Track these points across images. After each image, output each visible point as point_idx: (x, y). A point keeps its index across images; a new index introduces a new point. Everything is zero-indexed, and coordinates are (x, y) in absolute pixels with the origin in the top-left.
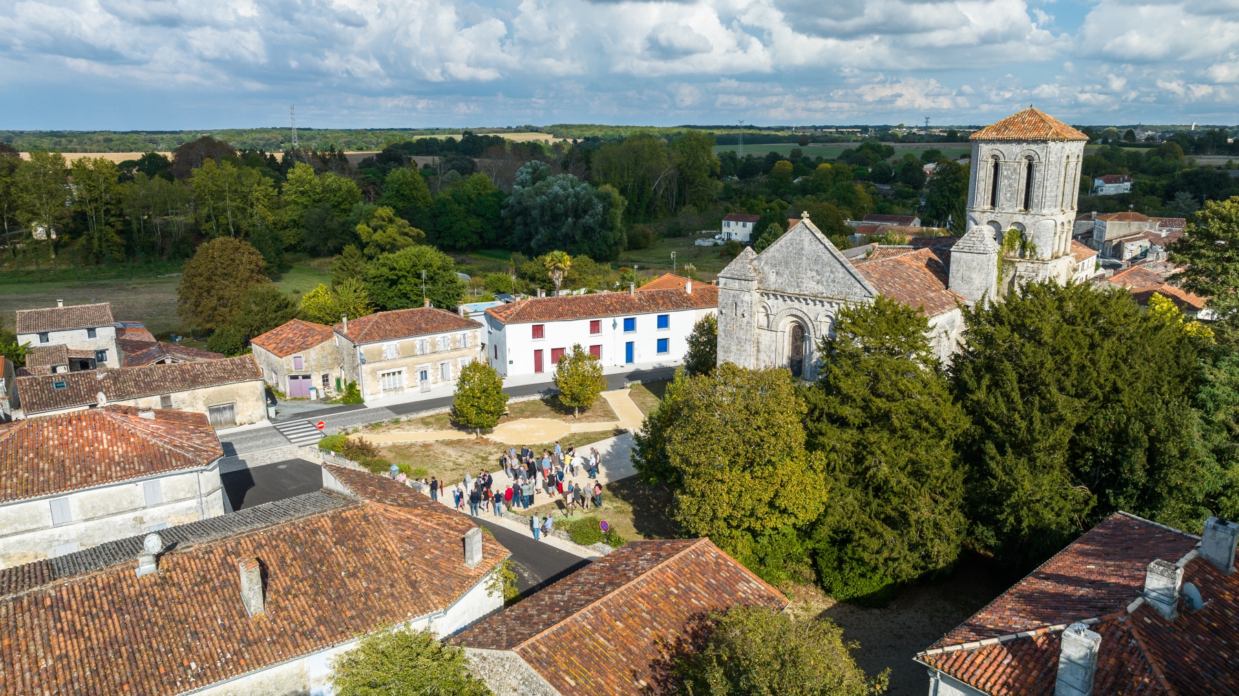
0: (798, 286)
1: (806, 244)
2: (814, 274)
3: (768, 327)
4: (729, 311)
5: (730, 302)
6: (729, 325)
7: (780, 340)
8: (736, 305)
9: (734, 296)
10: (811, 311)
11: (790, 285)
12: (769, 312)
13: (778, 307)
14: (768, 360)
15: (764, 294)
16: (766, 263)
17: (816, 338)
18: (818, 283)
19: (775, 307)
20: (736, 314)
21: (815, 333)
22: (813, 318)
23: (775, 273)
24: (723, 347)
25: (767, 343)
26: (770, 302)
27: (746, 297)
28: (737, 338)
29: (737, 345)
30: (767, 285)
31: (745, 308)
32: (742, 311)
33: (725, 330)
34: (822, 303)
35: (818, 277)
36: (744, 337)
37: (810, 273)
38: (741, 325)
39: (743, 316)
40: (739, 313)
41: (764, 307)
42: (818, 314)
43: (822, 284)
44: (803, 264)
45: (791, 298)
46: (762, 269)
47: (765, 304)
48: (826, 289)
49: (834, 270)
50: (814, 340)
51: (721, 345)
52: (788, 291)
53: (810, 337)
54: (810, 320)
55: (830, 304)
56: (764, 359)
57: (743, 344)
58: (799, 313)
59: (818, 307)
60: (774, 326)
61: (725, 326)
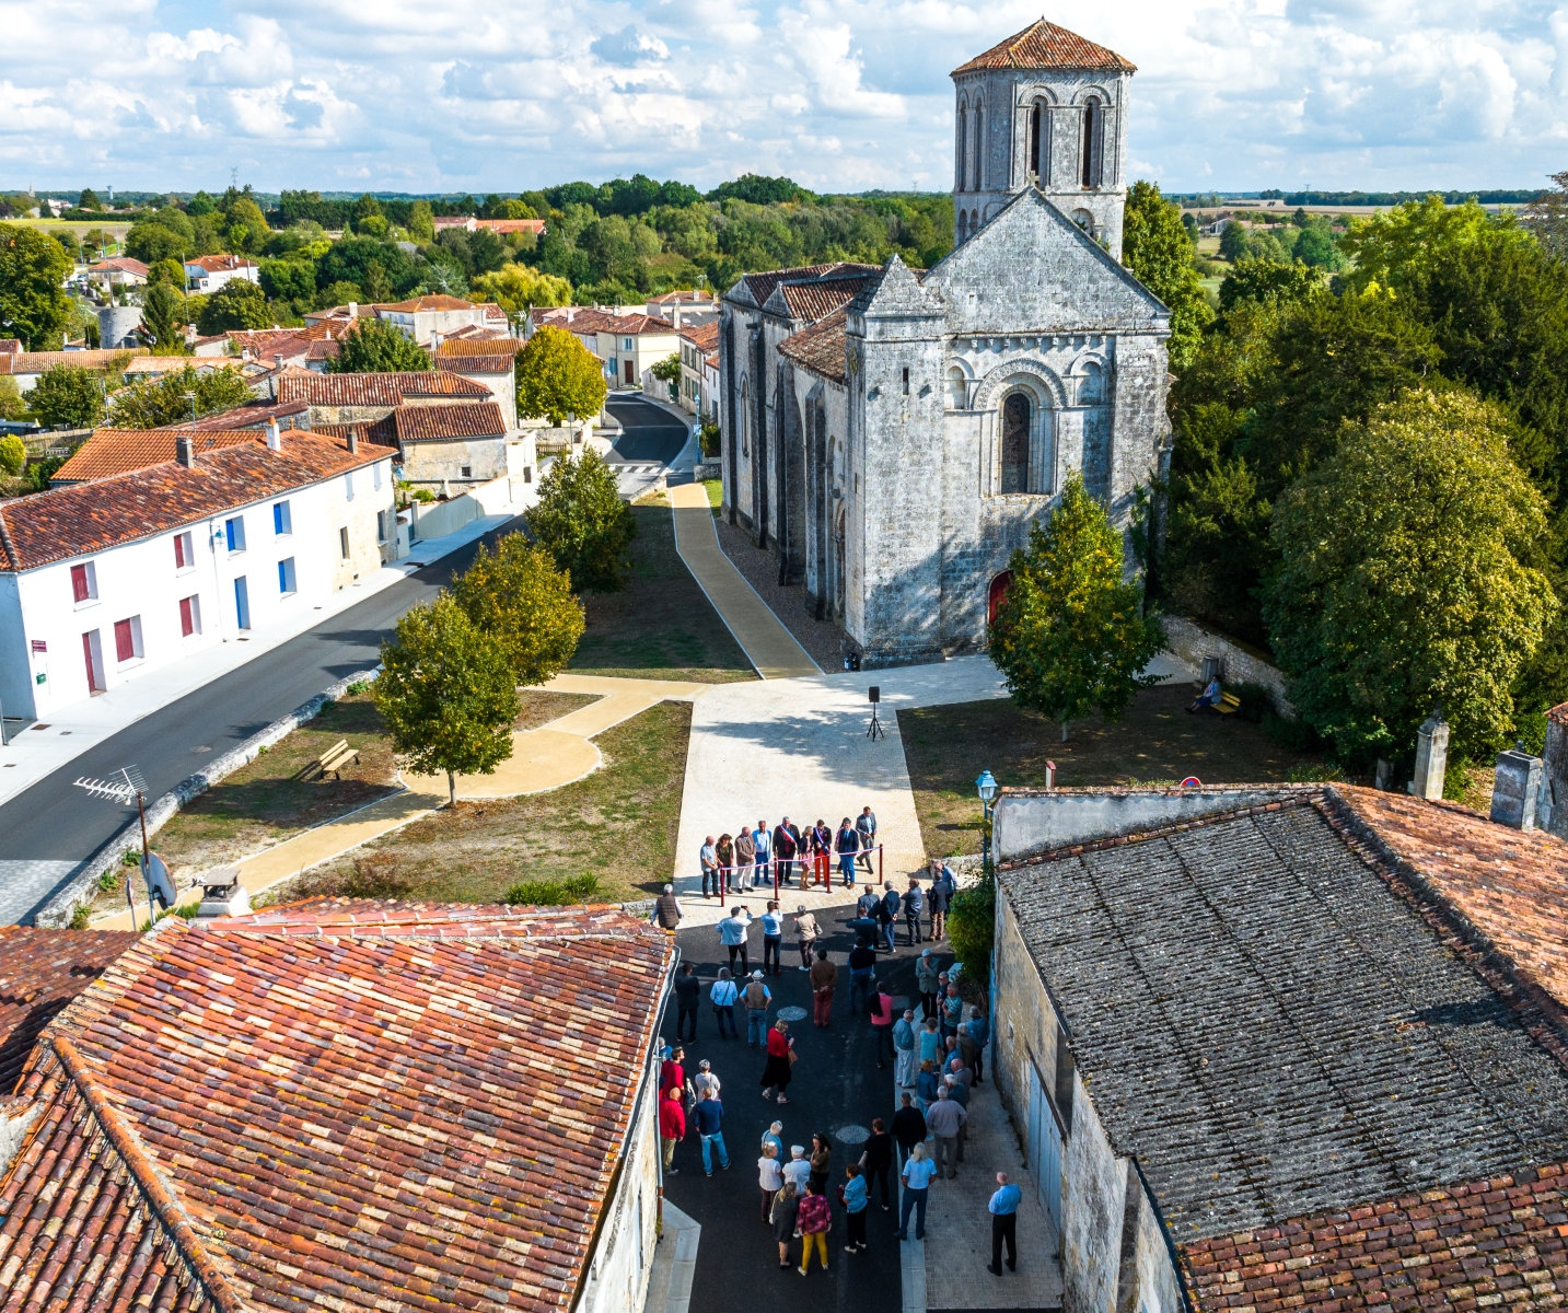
0: (1026, 318)
1: (1040, 233)
2: (1058, 288)
3: (965, 407)
4: (891, 388)
5: (893, 368)
6: (891, 417)
7: (986, 429)
8: (906, 372)
9: (902, 355)
10: (1056, 359)
11: (1008, 317)
12: (967, 377)
13: (986, 364)
14: (964, 473)
15: (958, 341)
16: (957, 280)
17: (1067, 409)
18: (1065, 305)
19: (981, 364)
20: (906, 392)
21: (1064, 400)
22: (1060, 373)
23: (975, 299)
24: (880, 464)
25: (962, 440)
26: (969, 356)
27: (930, 351)
28: (912, 440)
29: (911, 454)
30: (957, 326)
31: (929, 375)
32: (921, 382)
33: (883, 429)
34: (1081, 340)
35: (1066, 294)
36: (927, 436)
37: (1048, 289)
38: (919, 412)
39: (925, 390)
40: (914, 388)
41: (956, 368)
42: (1070, 364)
43: (1074, 306)
44: (1036, 273)
45: (1017, 341)
46: (948, 292)
47: (957, 364)
48: (1082, 314)
49: (1096, 275)
50: (1063, 416)
51: (875, 461)
52: (1005, 330)
53: (1051, 410)
54: (1053, 376)
55: (1097, 340)
56: (957, 473)
57: (924, 449)
58: (1030, 369)
59: (1069, 349)
60: (977, 402)
61: (884, 420)
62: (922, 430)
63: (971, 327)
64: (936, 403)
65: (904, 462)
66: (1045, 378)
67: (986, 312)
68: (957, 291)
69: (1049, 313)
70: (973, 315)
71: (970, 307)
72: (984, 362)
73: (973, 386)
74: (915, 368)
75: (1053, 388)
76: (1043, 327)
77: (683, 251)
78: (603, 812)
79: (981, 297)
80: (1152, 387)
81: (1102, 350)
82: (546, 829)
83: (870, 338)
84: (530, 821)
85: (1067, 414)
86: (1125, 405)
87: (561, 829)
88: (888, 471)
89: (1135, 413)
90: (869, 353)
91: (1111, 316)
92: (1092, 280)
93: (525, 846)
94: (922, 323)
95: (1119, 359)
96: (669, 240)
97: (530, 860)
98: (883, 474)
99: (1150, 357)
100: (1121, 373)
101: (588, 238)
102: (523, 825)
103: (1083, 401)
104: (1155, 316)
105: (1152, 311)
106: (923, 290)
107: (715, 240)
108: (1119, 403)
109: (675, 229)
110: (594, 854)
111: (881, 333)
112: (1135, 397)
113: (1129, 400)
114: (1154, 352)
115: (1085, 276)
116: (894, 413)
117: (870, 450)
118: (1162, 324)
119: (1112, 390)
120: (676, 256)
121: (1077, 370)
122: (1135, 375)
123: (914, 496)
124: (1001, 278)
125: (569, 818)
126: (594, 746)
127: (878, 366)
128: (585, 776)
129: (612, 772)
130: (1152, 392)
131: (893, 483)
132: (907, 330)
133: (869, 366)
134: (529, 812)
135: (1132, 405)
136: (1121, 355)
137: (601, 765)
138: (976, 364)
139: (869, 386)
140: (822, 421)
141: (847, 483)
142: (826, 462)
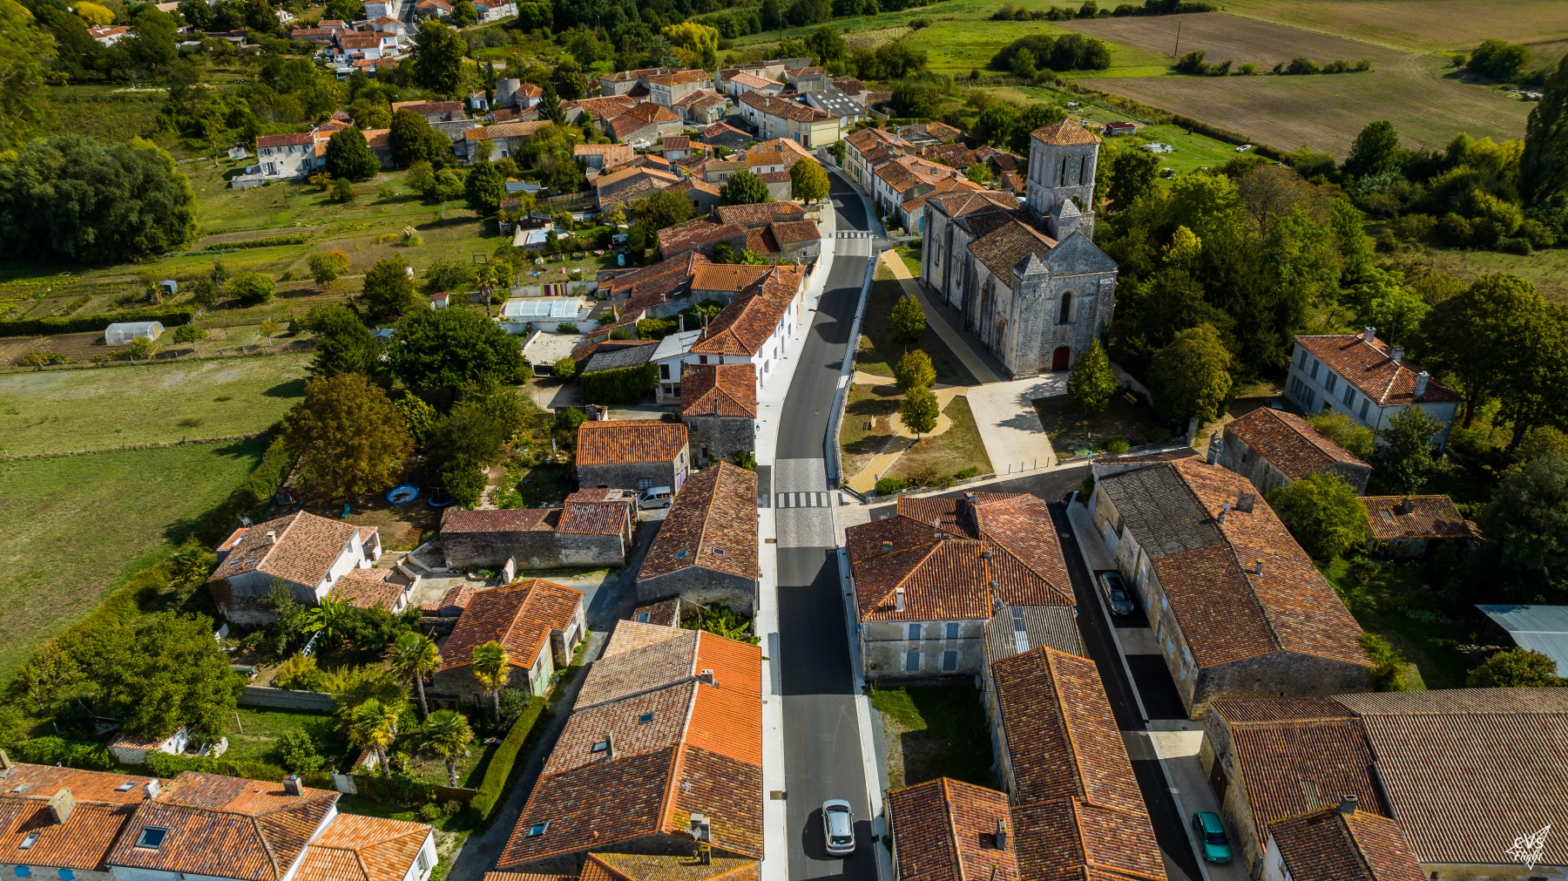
1: (1079, 245)
2: (1083, 261)
3: (1051, 298)
4: (1030, 296)
5: (1031, 290)
7: (1056, 305)
8: (1035, 291)
9: (1034, 286)
11: (1067, 271)
12: (1053, 289)
13: (1059, 285)
14: (1048, 318)
15: (1051, 279)
16: (1052, 261)
19: (1057, 285)
20: (1034, 297)
24: (1024, 319)
27: (1043, 284)
28: (1034, 311)
29: (1034, 315)
30: (1051, 274)
31: (1042, 291)
32: (1039, 293)
33: (1026, 308)
37: (1080, 261)
38: (1038, 302)
39: (1040, 296)
40: (1037, 296)
41: (1050, 287)
44: (1077, 256)
46: (1049, 264)
47: (1050, 285)
48: (1090, 268)
52: (1066, 275)
56: (1046, 318)
58: (1073, 285)
60: (1055, 297)
63: (1055, 274)
64: (1043, 299)
65: (1032, 318)
67: (1061, 269)
70: (1056, 271)
71: (1056, 268)
73: (1055, 292)
74: (1038, 289)
82: (950, 448)
83: (1025, 282)
84: (943, 446)
87: (954, 449)
88: (1027, 321)
90: (1024, 286)
94: (1041, 276)
98: (1025, 322)
106: (1042, 265)
110: (966, 456)
111: (1028, 280)
116: (1030, 303)
117: (1022, 315)
124: (1066, 259)
125: (954, 444)
126: (944, 415)
127: (1026, 290)
128: (948, 428)
129: (955, 426)
132: (1036, 278)
133: (1024, 290)
134: (940, 442)
137: (950, 423)
139: (1023, 296)
140: (994, 288)
141: (1008, 317)
142: (994, 301)
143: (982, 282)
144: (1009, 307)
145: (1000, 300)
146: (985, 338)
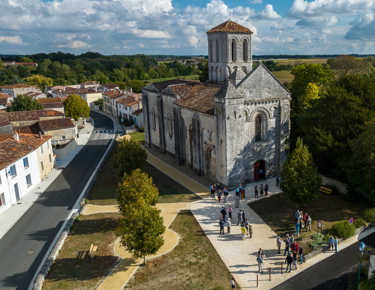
0: (260, 96)
1: (263, 75)
2: (267, 89)
3: (247, 120)
4: (232, 117)
5: (232, 111)
6: (232, 124)
7: (252, 126)
8: (235, 112)
9: (234, 108)
10: (268, 106)
11: (256, 97)
12: (248, 112)
13: (252, 109)
14: (248, 137)
15: (246, 103)
16: (245, 88)
17: (270, 119)
18: (269, 93)
19: (251, 109)
20: (235, 118)
21: (270, 117)
22: (268, 110)
23: (249, 92)
24: (230, 137)
25: (247, 128)
26: (248, 107)
27: (240, 107)
28: (237, 130)
29: (237, 134)
30: (245, 99)
31: (241, 113)
32: (239, 115)
33: (230, 128)
34: (273, 102)
35: (269, 90)
36: (240, 129)
37: (265, 89)
38: (239, 123)
39: (240, 117)
40: (237, 116)
41: (245, 111)
42: (270, 107)
43: (271, 93)
44: (262, 85)
45: (259, 103)
46: (243, 91)
47: (246, 109)
48: (272, 95)
49: (275, 85)
50: (269, 120)
51: (228, 136)
52: (256, 100)
53: (266, 119)
54: (267, 111)
55: (276, 101)
56: (246, 137)
57: (240, 132)
58: (262, 109)
59: (271, 104)
60: (250, 119)
61: (230, 125)
62: (239, 127)
63: (248, 100)
64: (242, 120)
65: (235, 136)
66: (265, 111)
67: (252, 95)
68: (245, 90)
69: (266, 95)
70: (248, 96)
71: (248, 95)
72: (252, 108)
73: (249, 115)
74: (237, 111)
75: (267, 114)
76: (264, 99)
77: (75, 70)
78: (193, 256)
79: (250, 92)
80: (288, 112)
81: (278, 103)
82: (181, 267)
83: (226, 104)
84: (174, 265)
85: (270, 120)
86: (283, 117)
87: (187, 266)
88: (232, 138)
89: (285, 119)
90: (226, 108)
91: (278, 95)
92: (274, 87)
93: (181, 276)
94: (239, 99)
95: (281, 106)
96: (71, 67)
97: (188, 282)
98: (231, 140)
99: (288, 105)
100: (282, 109)
101: (50, 67)
102: (173, 267)
103: (274, 116)
104: (288, 95)
105: (287, 94)
106: (238, 91)
107: (83, 67)
108: (282, 116)
109: (73, 65)
110: (204, 274)
111: (229, 102)
112: (285, 115)
113: (284, 116)
114: (288, 103)
115: (273, 85)
116: (233, 123)
117: (227, 133)
118: (289, 96)
119: (280, 113)
120: (73, 71)
121: (273, 109)
122: (285, 110)
123: (238, 145)
124: (255, 87)
125: (186, 261)
126: (171, 230)
127: (229, 111)
128: (177, 243)
129: (185, 240)
130: (288, 113)
131: (233, 142)
132: (235, 101)
133: (227, 111)
134: (171, 261)
135: (284, 117)
136: (282, 105)
137: (179, 238)
138: (250, 109)
139: (227, 117)
140: (199, 124)
141: (214, 142)
142: (200, 135)
143: (188, 124)
144: (214, 134)
145: (205, 133)
146: (196, 166)
